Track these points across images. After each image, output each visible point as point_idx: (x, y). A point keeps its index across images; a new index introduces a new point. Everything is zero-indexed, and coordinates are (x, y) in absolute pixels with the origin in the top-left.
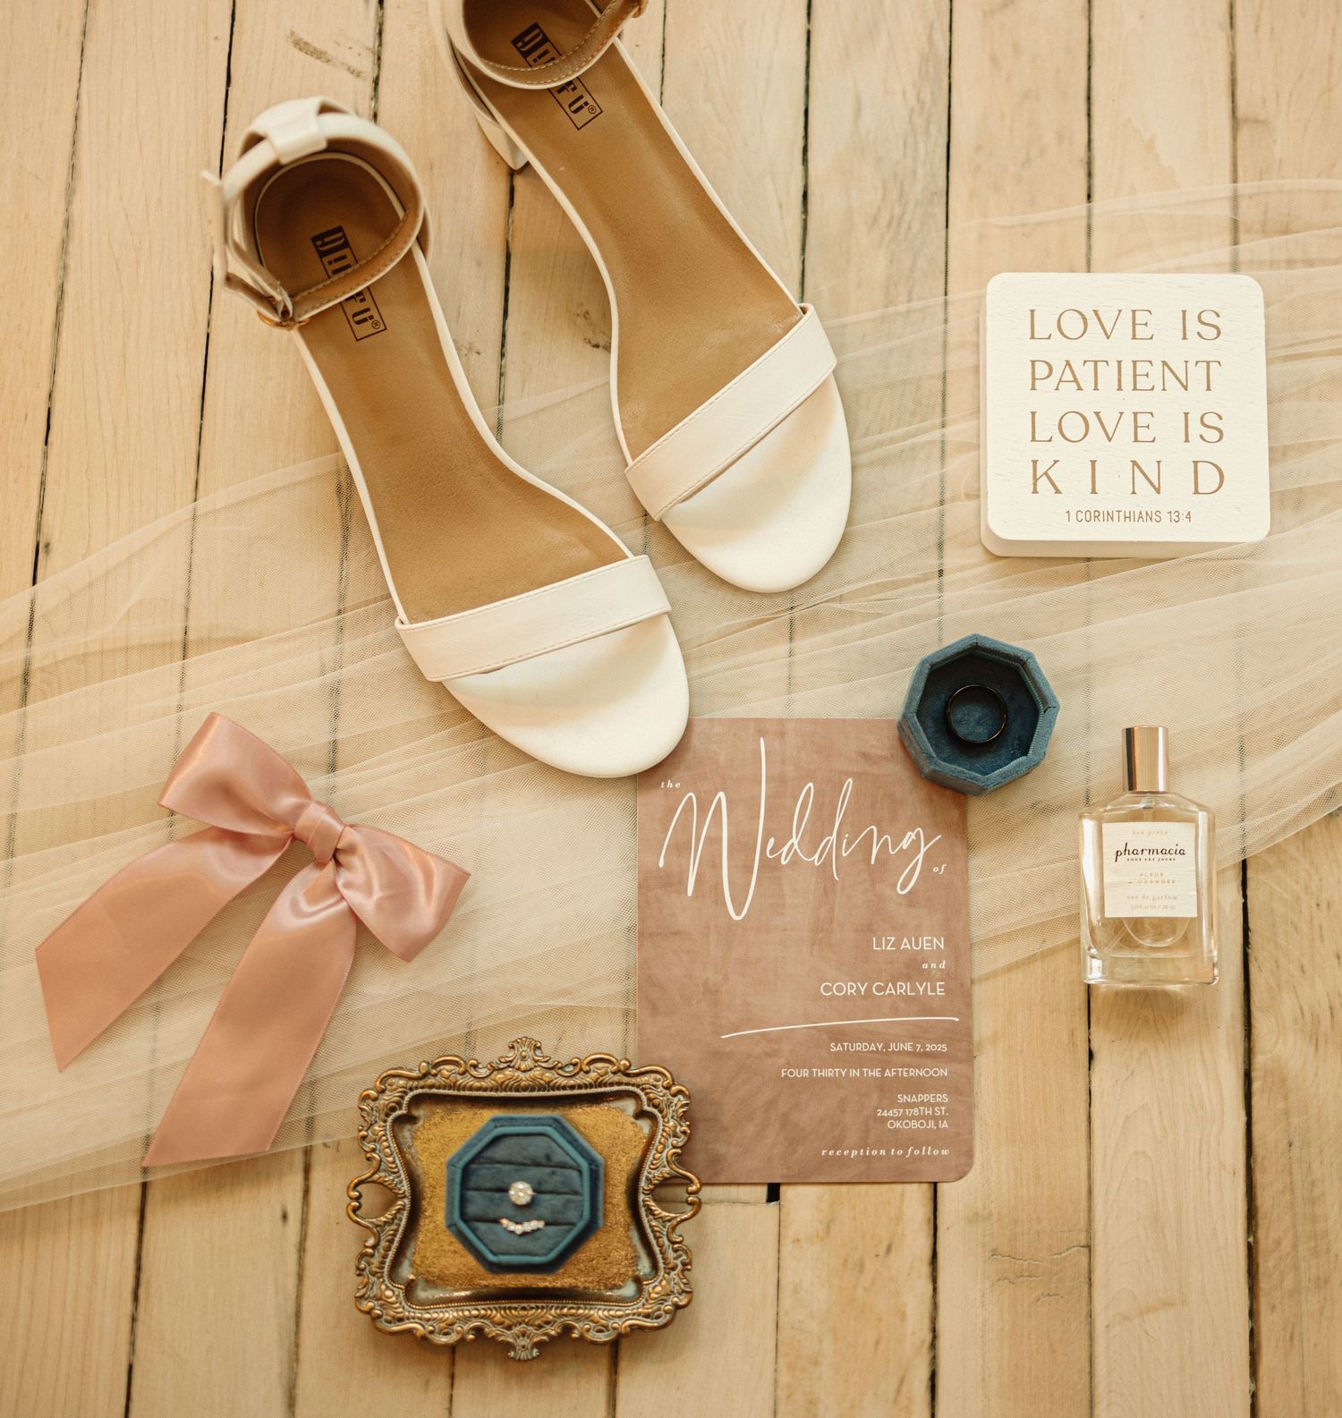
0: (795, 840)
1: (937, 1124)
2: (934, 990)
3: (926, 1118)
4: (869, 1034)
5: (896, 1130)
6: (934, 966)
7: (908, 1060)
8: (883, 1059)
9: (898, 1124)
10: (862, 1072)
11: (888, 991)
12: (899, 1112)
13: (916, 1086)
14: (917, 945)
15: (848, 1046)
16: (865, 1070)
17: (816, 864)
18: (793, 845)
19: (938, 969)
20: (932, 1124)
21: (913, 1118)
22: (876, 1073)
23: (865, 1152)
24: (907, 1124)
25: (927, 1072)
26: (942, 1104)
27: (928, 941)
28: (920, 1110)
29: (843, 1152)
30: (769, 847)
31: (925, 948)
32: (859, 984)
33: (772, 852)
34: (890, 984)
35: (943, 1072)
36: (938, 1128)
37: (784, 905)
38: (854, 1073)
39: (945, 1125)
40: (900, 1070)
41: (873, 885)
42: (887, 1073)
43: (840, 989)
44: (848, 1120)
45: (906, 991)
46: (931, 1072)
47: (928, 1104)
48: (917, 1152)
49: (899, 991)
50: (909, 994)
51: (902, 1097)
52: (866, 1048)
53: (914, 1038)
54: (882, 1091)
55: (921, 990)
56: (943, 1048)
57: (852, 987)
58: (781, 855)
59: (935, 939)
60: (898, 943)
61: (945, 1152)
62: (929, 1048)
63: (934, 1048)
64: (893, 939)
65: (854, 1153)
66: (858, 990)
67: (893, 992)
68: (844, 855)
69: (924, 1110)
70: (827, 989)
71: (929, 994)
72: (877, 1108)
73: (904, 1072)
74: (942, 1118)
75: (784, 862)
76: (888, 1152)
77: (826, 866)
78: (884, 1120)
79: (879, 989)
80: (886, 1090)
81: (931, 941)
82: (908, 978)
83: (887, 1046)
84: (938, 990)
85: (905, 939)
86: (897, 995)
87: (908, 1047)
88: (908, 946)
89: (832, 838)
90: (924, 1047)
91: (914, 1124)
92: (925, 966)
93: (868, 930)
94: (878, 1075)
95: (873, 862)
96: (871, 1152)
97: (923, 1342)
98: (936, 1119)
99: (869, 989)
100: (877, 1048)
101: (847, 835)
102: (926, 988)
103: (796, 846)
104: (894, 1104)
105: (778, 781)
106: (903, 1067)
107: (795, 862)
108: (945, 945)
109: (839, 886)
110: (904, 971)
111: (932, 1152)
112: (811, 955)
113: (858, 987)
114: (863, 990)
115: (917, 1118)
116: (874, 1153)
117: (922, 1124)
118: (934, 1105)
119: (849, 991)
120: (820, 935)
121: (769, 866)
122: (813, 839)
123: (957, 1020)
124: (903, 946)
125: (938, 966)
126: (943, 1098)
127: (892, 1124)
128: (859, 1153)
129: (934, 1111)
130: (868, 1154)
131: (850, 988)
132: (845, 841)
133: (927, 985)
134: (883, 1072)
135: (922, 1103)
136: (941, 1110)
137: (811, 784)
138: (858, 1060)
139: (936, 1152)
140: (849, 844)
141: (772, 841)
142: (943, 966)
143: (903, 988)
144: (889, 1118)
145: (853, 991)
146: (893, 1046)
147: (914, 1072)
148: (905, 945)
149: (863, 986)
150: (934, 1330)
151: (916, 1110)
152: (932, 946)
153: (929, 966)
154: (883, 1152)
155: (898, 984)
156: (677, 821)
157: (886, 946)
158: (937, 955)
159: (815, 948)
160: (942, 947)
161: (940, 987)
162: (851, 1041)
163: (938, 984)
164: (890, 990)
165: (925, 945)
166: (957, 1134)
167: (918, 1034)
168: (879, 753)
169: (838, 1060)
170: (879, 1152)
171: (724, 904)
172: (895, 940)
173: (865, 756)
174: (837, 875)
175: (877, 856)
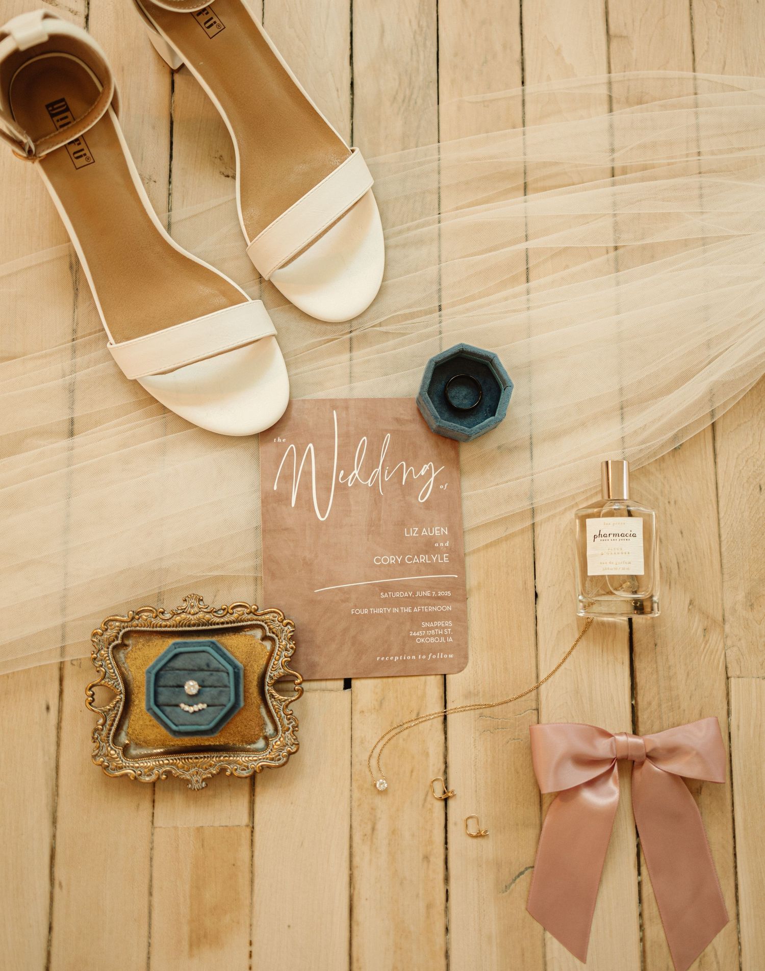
0: (356, 472)
1: (446, 640)
2: (442, 559)
3: (440, 636)
4: (405, 587)
5: (422, 644)
6: (442, 544)
7: (428, 601)
8: (413, 601)
9: (422, 640)
10: (400, 610)
11: (414, 561)
12: (423, 633)
13: (432, 617)
14: (431, 532)
15: (391, 594)
16: (402, 608)
17: (370, 486)
18: (355, 474)
19: (444, 546)
20: (443, 639)
21: (432, 636)
22: (409, 610)
23: (403, 658)
24: (428, 640)
25: (439, 608)
26: (448, 627)
27: (438, 530)
28: (435, 631)
29: (390, 658)
30: (341, 476)
31: (436, 534)
32: (397, 557)
33: (342, 479)
34: (416, 557)
35: (449, 608)
36: (446, 642)
37: (350, 511)
38: (395, 610)
39: (451, 640)
40: (423, 607)
41: (404, 497)
42: (415, 610)
43: (385, 560)
44: (392, 638)
46: (442, 608)
47: (441, 628)
48: (434, 657)
49: (421, 560)
50: (427, 562)
51: (425, 624)
52: (402, 594)
53: (431, 588)
54: (412, 620)
55: (434, 559)
56: (448, 593)
57: (393, 559)
58: (348, 480)
59: (442, 529)
60: (420, 532)
61: (451, 656)
62: (440, 593)
63: (443, 594)
64: (417, 529)
65: (397, 658)
66: (396, 561)
67: (418, 561)
68: (386, 480)
69: (438, 631)
70: (378, 560)
71: (439, 561)
72: (410, 631)
73: (425, 609)
74: (449, 635)
75: (349, 485)
76: (417, 657)
77: (375, 486)
78: (414, 638)
79: (409, 559)
80: (415, 620)
81: (440, 530)
82: (426, 552)
83: (414, 594)
84: (445, 559)
85: (424, 530)
86: (420, 563)
87: (428, 594)
88: (426, 533)
89: (378, 470)
90: (437, 593)
91: (432, 640)
92: (437, 545)
93: (402, 524)
94: (410, 611)
95: (403, 484)
96: (406, 658)
97: (439, 770)
98: (445, 636)
99: (403, 559)
100: (409, 595)
101: (388, 468)
102: (437, 558)
103: (357, 475)
104: (419, 628)
105: (345, 436)
106: (425, 606)
107: (357, 484)
108: (448, 531)
109: (383, 499)
110: (424, 548)
111: (443, 656)
112: (368, 540)
113: (396, 559)
114: (399, 561)
115: (434, 636)
116: (409, 658)
117: (437, 640)
118: (444, 628)
119: (391, 561)
120: (373, 528)
121: (341, 488)
122: (367, 471)
123: (456, 576)
124: (423, 533)
125: (444, 544)
126: (449, 623)
127: (419, 640)
128: (399, 658)
129: (444, 632)
130: (404, 659)
131: (391, 560)
132: (387, 471)
133: (438, 556)
134: (413, 609)
135: (437, 627)
136: (448, 631)
137: (365, 438)
138: (398, 603)
139: (446, 656)
140: (389, 473)
141: (342, 472)
142: (447, 544)
143: (424, 559)
144: (417, 636)
145: (393, 561)
146: (418, 594)
147: (431, 609)
148: (424, 532)
149: (399, 558)
150: (446, 763)
151: (433, 631)
152: (440, 533)
153: (439, 544)
154: (414, 657)
155: (421, 556)
156: (284, 462)
157: (413, 534)
158: (444, 538)
159: (370, 536)
160: (446, 533)
161: (446, 557)
162: (394, 591)
163: (445, 555)
164: (416, 560)
165: (436, 532)
166: (459, 645)
167: (433, 586)
168: (406, 418)
169: (386, 603)
170: (411, 657)
171: (314, 511)
172: (419, 530)
173: (398, 420)
174: (382, 492)
175: (406, 479)
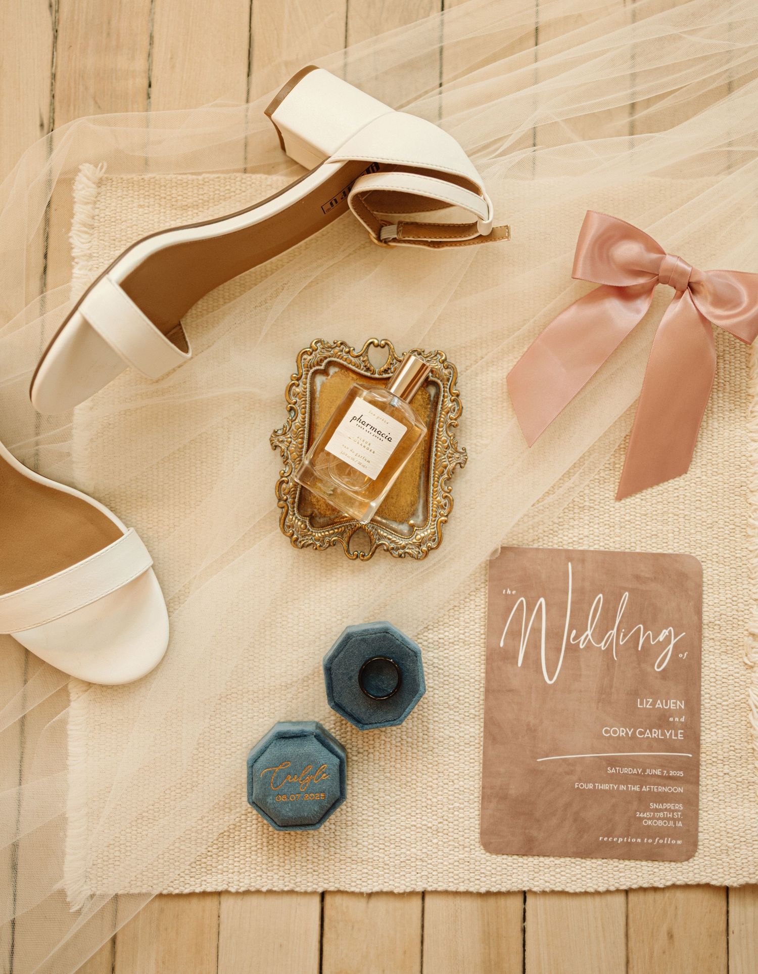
0: (589, 632)
1: (675, 824)
2: (676, 735)
3: (669, 819)
4: (634, 763)
5: (649, 826)
6: (677, 719)
7: (658, 780)
8: (642, 779)
9: (650, 823)
10: (627, 787)
11: (646, 735)
12: (651, 815)
13: (661, 798)
14: (666, 705)
15: (620, 770)
16: (630, 786)
17: (603, 649)
18: (587, 635)
19: (680, 721)
20: (672, 823)
21: (660, 818)
22: (637, 788)
23: (628, 840)
24: (655, 823)
25: (670, 789)
26: (679, 811)
27: (673, 703)
28: (664, 814)
29: (614, 839)
30: (572, 636)
31: (672, 708)
32: (627, 730)
33: (574, 640)
34: (648, 731)
35: (680, 790)
36: (675, 826)
37: (580, 675)
38: (623, 787)
39: (680, 824)
40: (652, 787)
41: (639, 664)
42: (644, 789)
43: (615, 732)
44: (617, 818)
45: (658, 735)
46: (673, 790)
47: (670, 810)
48: (661, 841)
49: (653, 735)
50: (660, 737)
51: (654, 805)
52: (631, 771)
53: (662, 767)
54: (640, 800)
55: (668, 735)
56: (681, 774)
57: (623, 731)
58: (579, 642)
59: (678, 702)
60: (654, 704)
61: (679, 842)
62: (672, 773)
63: (675, 773)
64: (651, 700)
65: (620, 840)
66: (627, 734)
67: (650, 735)
68: (621, 643)
69: (667, 814)
70: (607, 732)
71: (673, 738)
72: (636, 811)
73: (655, 789)
74: (679, 819)
75: (581, 646)
76: (643, 840)
77: (609, 649)
78: (641, 819)
79: (641, 733)
80: (643, 800)
81: (675, 703)
82: (659, 727)
83: (644, 771)
84: (679, 735)
85: (659, 701)
86: (652, 738)
87: (658, 772)
88: (661, 706)
89: (614, 632)
90: (668, 772)
91: (661, 823)
92: (671, 719)
93: (635, 694)
94: (638, 790)
95: (639, 649)
96: (631, 840)
98: (675, 820)
99: (634, 732)
100: (639, 772)
101: (624, 630)
102: (671, 734)
103: (590, 636)
104: (647, 809)
105: (579, 592)
106: (655, 785)
107: (589, 646)
108: (685, 705)
109: (617, 664)
110: (657, 721)
111: (671, 841)
112: (598, 709)
114: (630, 733)
115: (663, 819)
116: (634, 840)
117: (665, 823)
118: (674, 811)
119: (621, 734)
120: (604, 696)
121: (572, 649)
122: (601, 633)
123: (690, 756)
124: (657, 706)
125: (679, 719)
126: (680, 806)
127: (646, 822)
128: (624, 840)
129: (673, 815)
132: (622, 634)
133: (672, 732)
134: (641, 788)
135: (666, 810)
136: (678, 815)
137: (601, 595)
138: (626, 780)
139: (674, 842)
140: (625, 636)
141: (574, 632)
142: (683, 720)
143: (656, 733)
144: (644, 818)
145: (624, 734)
146: (649, 771)
147: (661, 789)
148: (659, 705)
149: (630, 731)
151: (662, 814)
152: (676, 706)
153: (674, 719)
154: (639, 840)
155: (654, 730)
156: (513, 616)
157: (646, 705)
158: (680, 713)
159: (600, 704)
160: (683, 707)
161: (681, 734)
162: (622, 767)
163: (679, 731)
164: (648, 734)
165: (672, 705)
166: (688, 831)
167: (665, 764)
168: (647, 575)
169: (613, 779)
170: (636, 840)
171: (542, 673)
172: (653, 701)
173: (637, 577)
174: (616, 656)
175: (643, 644)
